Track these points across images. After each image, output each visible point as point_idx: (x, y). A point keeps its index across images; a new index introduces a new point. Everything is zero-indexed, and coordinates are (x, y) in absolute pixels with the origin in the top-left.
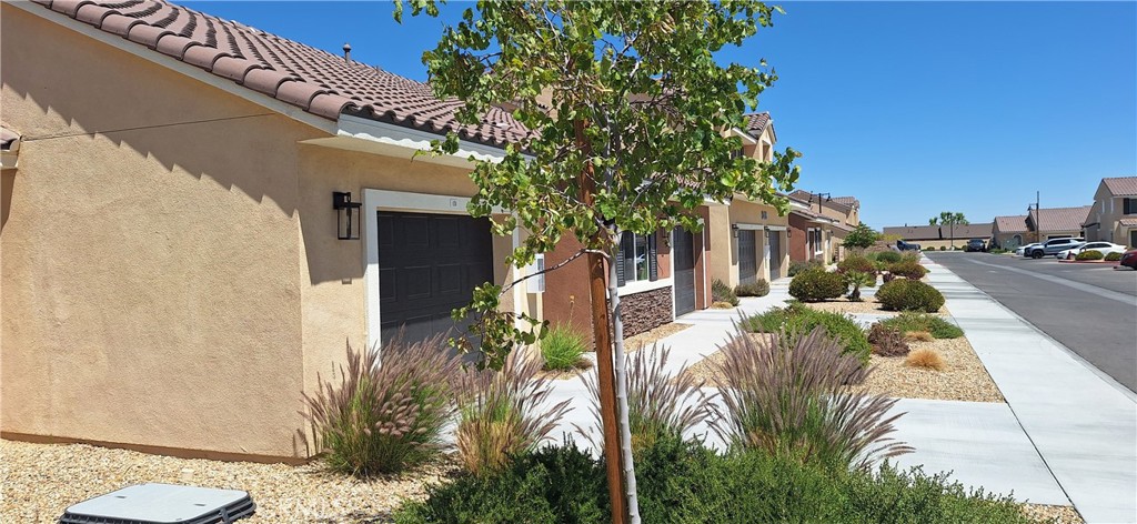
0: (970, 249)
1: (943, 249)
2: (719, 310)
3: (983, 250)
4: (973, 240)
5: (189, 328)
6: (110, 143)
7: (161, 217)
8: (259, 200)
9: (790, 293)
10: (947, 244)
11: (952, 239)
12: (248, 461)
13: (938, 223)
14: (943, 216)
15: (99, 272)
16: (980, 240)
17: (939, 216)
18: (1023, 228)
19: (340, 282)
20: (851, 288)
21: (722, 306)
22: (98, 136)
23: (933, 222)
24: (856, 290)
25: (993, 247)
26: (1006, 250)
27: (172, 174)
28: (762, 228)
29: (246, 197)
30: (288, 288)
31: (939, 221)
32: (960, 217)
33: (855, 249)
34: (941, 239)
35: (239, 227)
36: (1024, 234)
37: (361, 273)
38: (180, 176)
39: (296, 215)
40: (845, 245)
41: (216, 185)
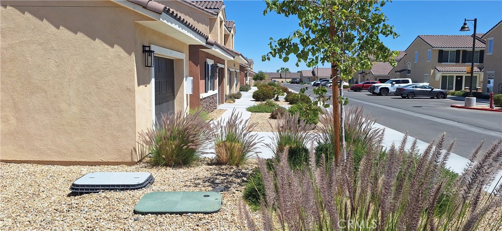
0: (292, 83)
1: (282, 82)
2: (229, 104)
3: (297, 83)
4: (293, 79)
5: (69, 105)
6: (18, 12)
7: (52, 51)
8: (112, 47)
9: (253, 97)
10: (284, 80)
11: (286, 78)
12: (105, 165)
13: (280, 72)
14: (281, 69)
15: (10, 77)
16: (296, 79)
17: (280, 69)
18: (311, 75)
19: (144, 86)
20: (276, 96)
21: (230, 102)
22: (8, 8)
23: (278, 71)
24: (277, 96)
25: (300, 82)
26: (305, 83)
27: (59, 31)
28: (234, 70)
29: (105, 45)
30: (128, 87)
31: (280, 71)
32: (287, 70)
33: (258, 81)
34: (281, 78)
35: (100, 58)
36: (311, 77)
37: (149, 82)
38: (64, 32)
39: (133, 55)
40: (254, 79)
41: (86, 38)
